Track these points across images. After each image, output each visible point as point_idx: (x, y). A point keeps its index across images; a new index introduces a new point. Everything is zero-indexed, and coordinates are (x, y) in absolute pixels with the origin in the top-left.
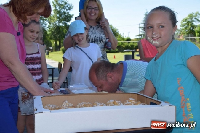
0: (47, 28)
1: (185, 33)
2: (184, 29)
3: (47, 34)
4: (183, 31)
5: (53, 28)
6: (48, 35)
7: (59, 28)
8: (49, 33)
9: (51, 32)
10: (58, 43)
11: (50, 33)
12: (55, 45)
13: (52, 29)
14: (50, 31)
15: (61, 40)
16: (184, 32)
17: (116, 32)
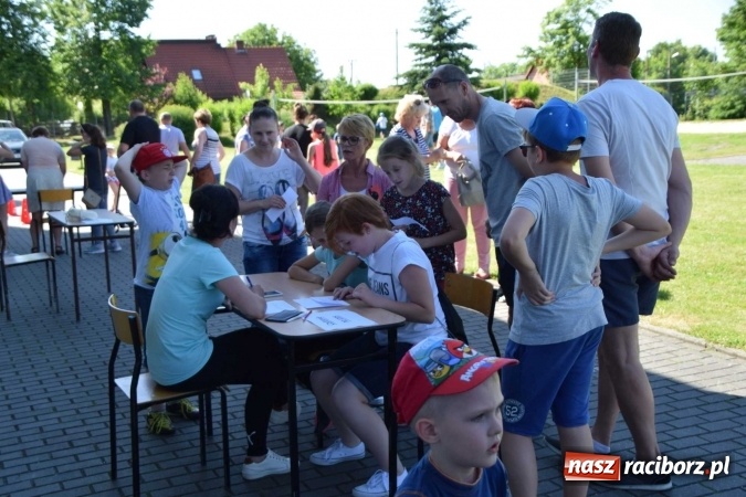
0: (52, 48)
1: (557, 63)
2: (552, 50)
3: (54, 74)
4: (549, 55)
5: (76, 50)
6: (56, 78)
7: (100, 51)
8: (58, 68)
9: (66, 65)
10: (97, 106)
11: (65, 70)
12: (84, 116)
13: (72, 52)
14: (64, 61)
15: (111, 97)
16: (553, 60)
17: (308, 60)
